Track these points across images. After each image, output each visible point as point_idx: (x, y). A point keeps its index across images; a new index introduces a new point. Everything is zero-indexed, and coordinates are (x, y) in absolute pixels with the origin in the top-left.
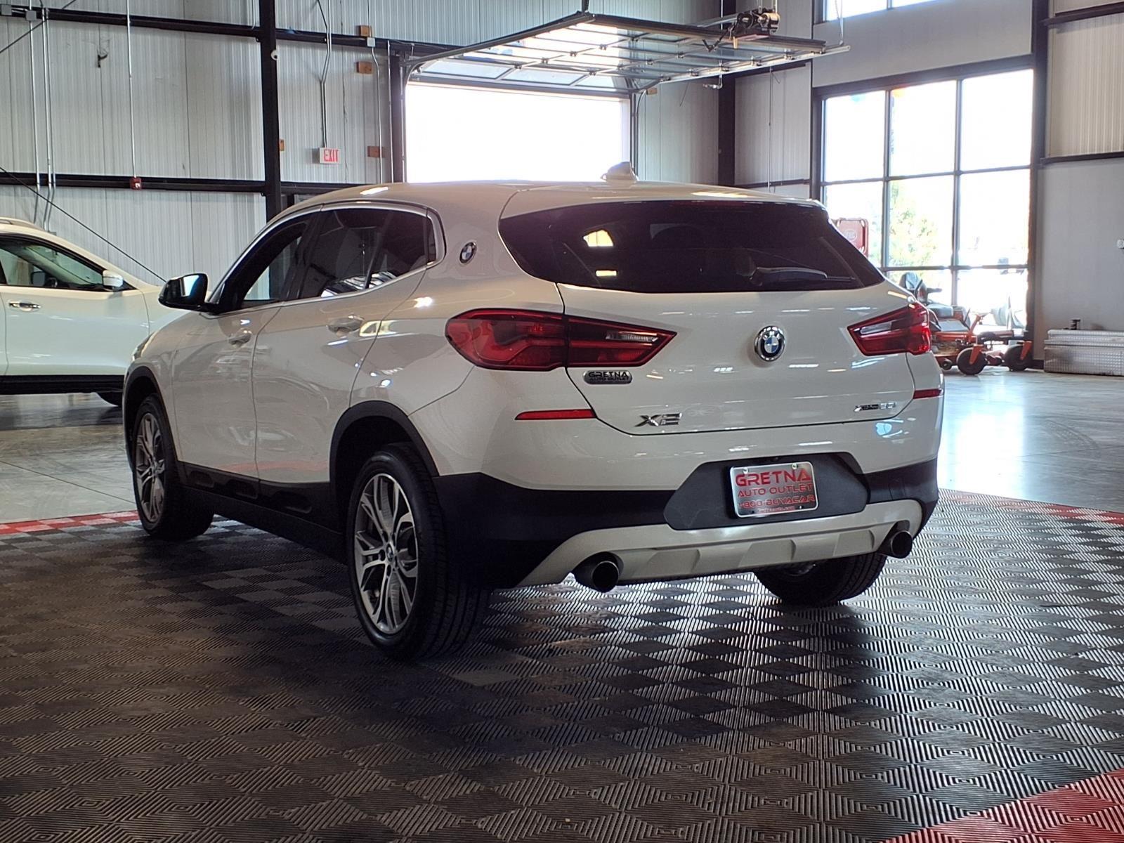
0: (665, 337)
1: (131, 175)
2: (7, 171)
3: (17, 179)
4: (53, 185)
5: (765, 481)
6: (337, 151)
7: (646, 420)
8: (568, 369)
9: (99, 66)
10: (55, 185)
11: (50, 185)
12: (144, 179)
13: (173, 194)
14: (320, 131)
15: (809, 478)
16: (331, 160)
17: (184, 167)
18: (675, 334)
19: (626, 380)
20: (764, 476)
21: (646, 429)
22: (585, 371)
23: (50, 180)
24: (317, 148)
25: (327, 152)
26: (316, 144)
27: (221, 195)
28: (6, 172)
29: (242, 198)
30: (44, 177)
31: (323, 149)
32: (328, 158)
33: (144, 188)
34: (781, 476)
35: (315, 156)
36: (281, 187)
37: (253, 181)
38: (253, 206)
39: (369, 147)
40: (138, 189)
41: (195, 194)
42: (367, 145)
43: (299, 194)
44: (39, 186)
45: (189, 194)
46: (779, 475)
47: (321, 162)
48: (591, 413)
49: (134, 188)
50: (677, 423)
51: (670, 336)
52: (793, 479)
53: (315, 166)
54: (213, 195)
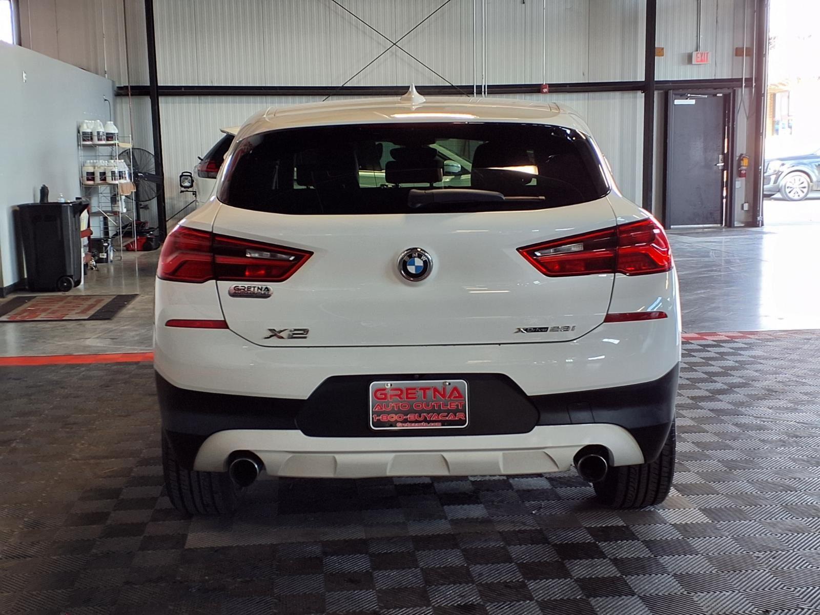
0: (302, 256)
1: (542, 83)
2: (454, 85)
3: (461, 90)
4: (485, 93)
5: (410, 396)
6: (707, 53)
7: (274, 334)
8: (218, 282)
9: (524, 3)
10: (486, 93)
11: (483, 93)
12: (551, 85)
13: (575, 95)
14: (695, 38)
15: (461, 396)
16: (702, 61)
17: (583, 74)
18: (311, 253)
19: (266, 295)
20: (409, 391)
21: (275, 341)
22: (232, 285)
23: (483, 90)
24: (691, 52)
25: (699, 55)
26: (690, 48)
27: (612, 94)
28: (452, 85)
29: (628, 96)
30: (479, 87)
31: (696, 52)
32: (699, 59)
33: (550, 92)
34: (430, 393)
35: (689, 59)
36: (655, 85)
37: (637, 82)
38: (636, 101)
39: (737, 48)
40: (546, 93)
41: (591, 94)
42: (736, 46)
43: (674, 90)
44: (475, 94)
45: (586, 94)
46: (428, 392)
47: (693, 63)
48: (223, 325)
49: (542, 92)
50: (305, 338)
51: (308, 255)
52: (444, 396)
53: (689, 66)
54: (604, 94)
